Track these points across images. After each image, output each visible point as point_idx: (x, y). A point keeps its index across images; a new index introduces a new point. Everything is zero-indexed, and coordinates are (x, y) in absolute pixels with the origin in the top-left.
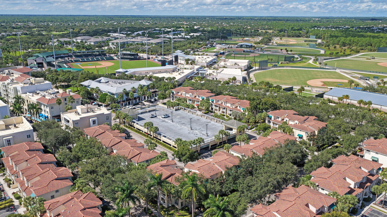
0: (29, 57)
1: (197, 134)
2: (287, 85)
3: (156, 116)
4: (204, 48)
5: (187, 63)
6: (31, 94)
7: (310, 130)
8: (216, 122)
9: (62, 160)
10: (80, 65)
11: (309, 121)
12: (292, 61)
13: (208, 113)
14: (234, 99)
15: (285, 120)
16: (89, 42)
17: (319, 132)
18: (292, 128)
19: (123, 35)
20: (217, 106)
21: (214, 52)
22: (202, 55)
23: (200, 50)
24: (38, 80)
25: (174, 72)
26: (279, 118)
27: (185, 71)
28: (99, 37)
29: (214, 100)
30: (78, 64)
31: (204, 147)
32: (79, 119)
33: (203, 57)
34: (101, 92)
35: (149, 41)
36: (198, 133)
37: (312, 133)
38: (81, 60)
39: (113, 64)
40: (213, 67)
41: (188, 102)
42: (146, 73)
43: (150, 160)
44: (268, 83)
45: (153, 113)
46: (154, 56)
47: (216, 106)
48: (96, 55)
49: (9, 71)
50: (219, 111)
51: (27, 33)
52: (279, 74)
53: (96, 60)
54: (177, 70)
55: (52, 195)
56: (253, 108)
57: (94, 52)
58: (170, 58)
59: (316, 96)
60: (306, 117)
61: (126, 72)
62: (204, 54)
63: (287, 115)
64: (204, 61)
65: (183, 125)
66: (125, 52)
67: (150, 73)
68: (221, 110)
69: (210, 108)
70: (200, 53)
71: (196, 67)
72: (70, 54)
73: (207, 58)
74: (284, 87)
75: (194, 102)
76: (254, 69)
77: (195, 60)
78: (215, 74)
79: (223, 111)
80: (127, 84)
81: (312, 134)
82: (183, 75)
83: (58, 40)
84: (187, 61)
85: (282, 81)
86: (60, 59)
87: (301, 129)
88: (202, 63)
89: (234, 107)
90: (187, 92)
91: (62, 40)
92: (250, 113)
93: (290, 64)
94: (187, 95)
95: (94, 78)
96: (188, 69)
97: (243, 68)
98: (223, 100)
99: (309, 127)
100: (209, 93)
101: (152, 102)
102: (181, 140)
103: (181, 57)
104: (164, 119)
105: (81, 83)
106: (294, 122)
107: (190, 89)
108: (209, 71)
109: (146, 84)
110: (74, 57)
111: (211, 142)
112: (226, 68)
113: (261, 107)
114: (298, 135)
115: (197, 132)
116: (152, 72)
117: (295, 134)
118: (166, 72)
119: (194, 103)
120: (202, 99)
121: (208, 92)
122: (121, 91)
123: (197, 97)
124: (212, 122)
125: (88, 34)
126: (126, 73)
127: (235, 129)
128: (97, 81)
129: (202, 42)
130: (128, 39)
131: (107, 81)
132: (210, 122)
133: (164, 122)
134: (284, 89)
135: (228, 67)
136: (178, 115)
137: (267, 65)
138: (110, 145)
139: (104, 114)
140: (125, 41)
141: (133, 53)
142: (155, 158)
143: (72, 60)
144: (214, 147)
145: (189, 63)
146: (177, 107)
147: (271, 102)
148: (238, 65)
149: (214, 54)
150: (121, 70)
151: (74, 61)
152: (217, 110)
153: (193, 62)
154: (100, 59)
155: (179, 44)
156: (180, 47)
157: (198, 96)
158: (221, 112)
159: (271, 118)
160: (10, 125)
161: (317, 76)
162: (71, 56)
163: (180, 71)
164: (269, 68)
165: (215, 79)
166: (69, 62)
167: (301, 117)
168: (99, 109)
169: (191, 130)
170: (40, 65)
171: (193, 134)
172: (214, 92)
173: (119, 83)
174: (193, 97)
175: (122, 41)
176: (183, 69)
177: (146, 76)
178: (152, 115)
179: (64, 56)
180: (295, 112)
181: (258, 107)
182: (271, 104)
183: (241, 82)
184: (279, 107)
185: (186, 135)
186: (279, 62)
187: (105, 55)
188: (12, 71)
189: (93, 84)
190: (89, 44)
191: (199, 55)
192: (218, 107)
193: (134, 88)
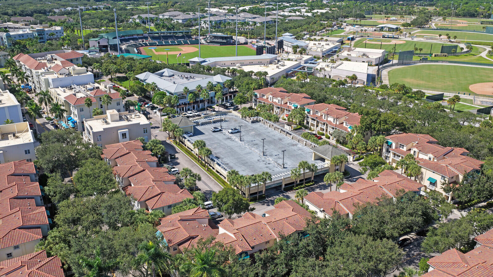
0: (94, 37)
1: (269, 164)
2: (434, 91)
3: (220, 130)
4: (327, 30)
5: (294, 51)
6: (62, 89)
7: (450, 172)
8: (306, 145)
9: (52, 194)
10: (154, 50)
11: (453, 157)
12: (453, 53)
13: (300, 128)
14: (340, 111)
15: (412, 152)
16: (176, 19)
17: (465, 178)
18: (421, 167)
19: (224, 11)
20: (315, 120)
21: (340, 36)
22: (319, 40)
23: (321, 34)
24: (79, 70)
25: (272, 64)
26: (404, 146)
27: (287, 63)
28: (191, 13)
29: (311, 111)
30: (153, 48)
31: (273, 186)
32: (103, 130)
33: (320, 44)
34: (159, 89)
35: (253, 20)
36: (272, 162)
37: (452, 178)
38: (158, 44)
39: (197, 49)
40: (331, 58)
41: (275, 110)
42: (232, 64)
43: (175, 205)
44: (403, 87)
45: (218, 125)
46: (254, 41)
47: (313, 119)
48: (178, 37)
49: (52, 57)
50: (317, 126)
51: (110, 7)
52: (428, 72)
53: (177, 43)
54: (276, 61)
55: (9, 252)
56: (364, 128)
57: (176, 33)
58: (273, 43)
59: (480, 111)
60: (448, 148)
61: (204, 61)
62: (323, 38)
63: (417, 142)
64: (319, 50)
65: (255, 146)
66: (215, 34)
67: (237, 65)
68: (320, 125)
69: (305, 121)
70: (318, 38)
71: (306, 57)
72: (145, 35)
73: (326, 44)
74: (429, 93)
75: (282, 110)
76: (391, 63)
77: (307, 47)
78: (328, 69)
79: (322, 127)
80: (197, 79)
81: (454, 180)
82: (283, 68)
83: (139, 17)
84: (295, 48)
85: (430, 84)
86: (132, 41)
87: (435, 169)
88: (316, 51)
89: (338, 123)
90: (275, 96)
91: (144, 16)
92: (360, 135)
93: (450, 57)
94: (275, 100)
95: (155, 69)
96: (292, 60)
97: (374, 61)
98: (324, 111)
99: (450, 167)
100: (307, 99)
101: (227, 108)
102: (237, 173)
103: (289, 42)
104: (231, 135)
105: (136, 76)
106: (427, 156)
107: (281, 91)
108: (321, 64)
109: (222, 81)
110: (149, 39)
111: (286, 180)
112: (350, 60)
113: (377, 126)
114: (430, 179)
115: (271, 159)
116: (241, 63)
117: (424, 176)
118: (260, 63)
119: (284, 112)
120: (295, 108)
121: (305, 97)
122: (181, 90)
123: (288, 103)
124: (300, 145)
125: (180, 9)
126: (203, 64)
127: (328, 160)
128: (157, 74)
129: (326, 22)
130: (227, 16)
131: (172, 74)
132: (296, 145)
133: (229, 140)
134: (428, 98)
135: (352, 59)
136: (253, 130)
137: (412, 58)
138: (127, 175)
139: (140, 124)
140: (222, 19)
141: (226, 36)
142: (182, 202)
143: (147, 42)
144: (290, 187)
145: (298, 51)
146: (255, 118)
147: (394, 120)
148: (368, 57)
149: (338, 39)
150: (196, 59)
151: (149, 45)
152: (313, 125)
153: (303, 51)
154: (182, 42)
155: (293, 24)
156: (293, 28)
157: (290, 102)
158: (319, 129)
159: (390, 146)
160: (9, 134)
161: (489, 77)
162: (146, 38)
163: (280, 63)
164: (415, 63)
165: (328, 77)
166: (142, 46)
167: (439, 148)
168: (137, 115)
169: (264, 155)
170: (103, 49)
171: (265, 163)
172: (315, 98)
173: (186, 78)
174: (283, 104)
175: (217, 19)
176: (285, 60)
177: (229, 68)
178: (215, 128)
179: (137, 37)
180: (432, 139)
181: (373, 126)
182: (394, 122)
183: (364, 83)
184: (408, 128)
185: (253, 164)
186: (432, 54)
187: (190, 37)
188: (55, 56)
189: (150, 78)
190: (176, 22)
191: (315, 40)
192: (316, 122)
193: (200, 86)
